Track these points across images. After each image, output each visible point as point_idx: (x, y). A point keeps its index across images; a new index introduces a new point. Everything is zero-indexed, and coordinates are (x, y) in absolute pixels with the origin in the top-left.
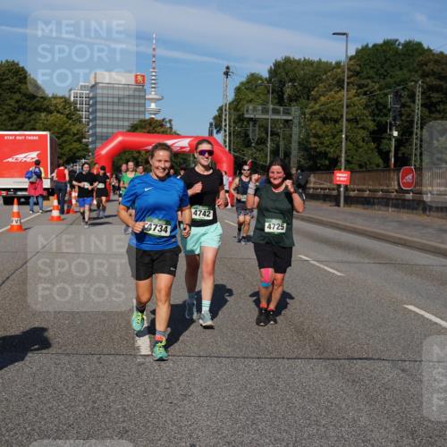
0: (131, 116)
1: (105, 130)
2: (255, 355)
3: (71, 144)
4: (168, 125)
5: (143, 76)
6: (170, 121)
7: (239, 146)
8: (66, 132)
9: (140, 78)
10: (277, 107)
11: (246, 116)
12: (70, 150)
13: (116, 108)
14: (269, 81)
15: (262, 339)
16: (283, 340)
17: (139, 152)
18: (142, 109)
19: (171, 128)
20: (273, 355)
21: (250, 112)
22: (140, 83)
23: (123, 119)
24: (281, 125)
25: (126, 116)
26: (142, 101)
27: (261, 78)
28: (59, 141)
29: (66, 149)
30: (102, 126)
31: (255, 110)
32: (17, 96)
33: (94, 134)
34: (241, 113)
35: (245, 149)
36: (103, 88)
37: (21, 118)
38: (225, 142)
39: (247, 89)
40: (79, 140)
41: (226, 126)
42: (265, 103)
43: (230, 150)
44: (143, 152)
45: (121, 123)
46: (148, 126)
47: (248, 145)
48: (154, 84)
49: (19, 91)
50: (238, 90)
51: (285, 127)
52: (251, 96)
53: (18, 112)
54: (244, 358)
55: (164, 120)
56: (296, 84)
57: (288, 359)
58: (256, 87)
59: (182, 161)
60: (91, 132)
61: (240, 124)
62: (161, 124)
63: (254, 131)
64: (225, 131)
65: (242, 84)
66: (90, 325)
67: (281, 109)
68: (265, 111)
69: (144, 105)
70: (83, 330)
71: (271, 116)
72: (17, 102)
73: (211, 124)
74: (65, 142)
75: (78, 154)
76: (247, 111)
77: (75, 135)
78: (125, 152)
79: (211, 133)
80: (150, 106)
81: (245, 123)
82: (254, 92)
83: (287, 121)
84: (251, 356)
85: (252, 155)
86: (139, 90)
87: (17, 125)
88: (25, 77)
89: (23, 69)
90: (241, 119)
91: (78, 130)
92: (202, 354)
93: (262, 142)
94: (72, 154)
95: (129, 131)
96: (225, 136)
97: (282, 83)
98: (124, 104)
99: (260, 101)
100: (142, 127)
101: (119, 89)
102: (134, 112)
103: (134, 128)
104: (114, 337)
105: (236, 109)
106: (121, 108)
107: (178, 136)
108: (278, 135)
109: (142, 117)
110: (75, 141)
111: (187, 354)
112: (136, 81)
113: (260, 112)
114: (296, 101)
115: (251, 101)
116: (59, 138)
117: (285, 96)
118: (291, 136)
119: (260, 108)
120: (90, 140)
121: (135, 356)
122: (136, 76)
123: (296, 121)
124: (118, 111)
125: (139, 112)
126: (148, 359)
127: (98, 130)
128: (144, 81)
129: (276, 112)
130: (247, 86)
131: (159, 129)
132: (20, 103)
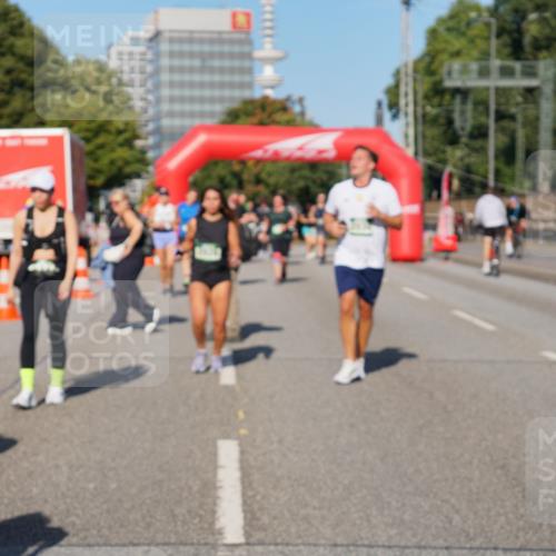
0: (227, 93)
1: (177, 122)
2: (441, 542)
3: (113, 150)
4: (297, 109)
5: (248, 15)
6: (301, 100)
7: (436, 144)
8: (102, 128)
9: (241, 20)
10: (510, 63)
11: (448, 84)
12: (112, 162)
13: (197, 78)
14: (494, 11)
15: (457, 512)
16: (499, 514)
17: (243, 162)
18: (246, 78)
19: (302, 114)
20: (477, 543)
21: (455, 75)
22: (242, 29)
23: (212, 100)
24: (520, 99)
25: (217, 93)
26: (246, 64)
27: (477, 8)
28: (89, 147)
29: (105, 161)
30: (171, 114)
31: (464, 71)
32: (8, 62)
33: (158, 131)
34: (437, 78)
35: (449, 149)
36: (171, 40)
37: (17, 103)
38: (406, 136)
39: (449, 30)
40: (129, 143)
41: (407, 105)
42: (485, 55)
43: (416, 154)
44: (250, 163)
45: (207, 107)
46: (258, 111)
47: (454, 140)
48: (271, 28)
49: (11, 51)
50: (433, 34)
51: (526, 100)
52: (458, 44)
53: (10, 92)
54: (419, 547)
55: (288, 99)
56: (547, 15)
57: (505, 550)
58: (469, 24)
59: (325, 177)
60: (151, 127)
61: (436, 101)
62: (283, 107)
63: (463, 113)
64: (406, 114)
65: (441, 21)
66: (134, 491)
67: (518, 66)
68: (484, 73)
69: (250, 71)
70: (120, 501)
71: (496, 82)
72: (9, 72)
73: (379, 104)
74: (101, 147)
75: (128, 170)
76: (449, 73)
77: (120, 132)
78: (216, 163)
79: (379, 120)
80: (261, 71)
81: (447, 97)
82: (463, 34)
83: (530, 91)
84: (434, 544)
85: (462, 159)
86: (241, 42)
87: (10, 116)
88: (21, 25)
89: (16, 9)
90: (438, 91)
91: (127, 124)
92: (339, 540)
93: (480, 133)
94: (114, 170)
95: (224, 123)
96: (407, 125)
97: (520, 14)
98: (212, 70)
99: (475, 53)
100: (249, 114)
101: (202, 41)
102: (232, 85)
103: (233, 117)
104: (178, 511)
105: (430, 72)
106: (207, 78)
107: (315, 129)
108: (512, 118)
109: (247, 94)
110: (121, 145)
111: (311, 540)
112: (234, 25)
113: (474, 75)
114: (547, 48)
115: (457, 54)
116: (87, 140)
117: (527, 40)
118: (537, 119)
119: (474, 66)
120: (151, 141)
121: (214, 546)
122: (234, 15)
123: (548, 89)
124: (202, 85)
125: (242, 86)
126: (237, 552)
127: (166, 122)
128: (249, 22)
129: (506, 72)
130: (451, 24)
131: (280, 117)
132: (14, 75)
